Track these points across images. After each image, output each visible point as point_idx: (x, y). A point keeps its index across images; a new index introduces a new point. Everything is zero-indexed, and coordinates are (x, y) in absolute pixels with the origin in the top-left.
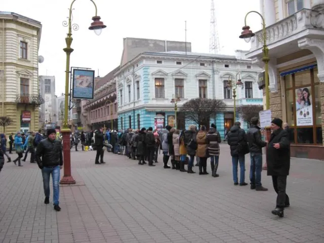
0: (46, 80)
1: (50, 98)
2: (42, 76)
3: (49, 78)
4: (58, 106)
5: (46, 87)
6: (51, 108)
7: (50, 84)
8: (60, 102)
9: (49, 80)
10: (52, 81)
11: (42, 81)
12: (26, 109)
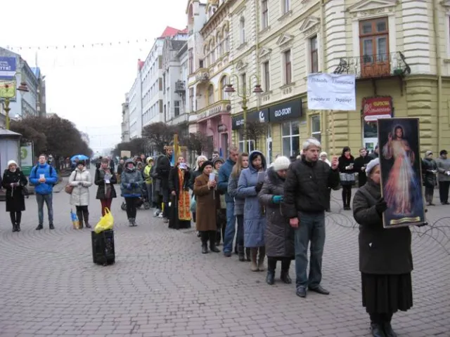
12: (375, 93)
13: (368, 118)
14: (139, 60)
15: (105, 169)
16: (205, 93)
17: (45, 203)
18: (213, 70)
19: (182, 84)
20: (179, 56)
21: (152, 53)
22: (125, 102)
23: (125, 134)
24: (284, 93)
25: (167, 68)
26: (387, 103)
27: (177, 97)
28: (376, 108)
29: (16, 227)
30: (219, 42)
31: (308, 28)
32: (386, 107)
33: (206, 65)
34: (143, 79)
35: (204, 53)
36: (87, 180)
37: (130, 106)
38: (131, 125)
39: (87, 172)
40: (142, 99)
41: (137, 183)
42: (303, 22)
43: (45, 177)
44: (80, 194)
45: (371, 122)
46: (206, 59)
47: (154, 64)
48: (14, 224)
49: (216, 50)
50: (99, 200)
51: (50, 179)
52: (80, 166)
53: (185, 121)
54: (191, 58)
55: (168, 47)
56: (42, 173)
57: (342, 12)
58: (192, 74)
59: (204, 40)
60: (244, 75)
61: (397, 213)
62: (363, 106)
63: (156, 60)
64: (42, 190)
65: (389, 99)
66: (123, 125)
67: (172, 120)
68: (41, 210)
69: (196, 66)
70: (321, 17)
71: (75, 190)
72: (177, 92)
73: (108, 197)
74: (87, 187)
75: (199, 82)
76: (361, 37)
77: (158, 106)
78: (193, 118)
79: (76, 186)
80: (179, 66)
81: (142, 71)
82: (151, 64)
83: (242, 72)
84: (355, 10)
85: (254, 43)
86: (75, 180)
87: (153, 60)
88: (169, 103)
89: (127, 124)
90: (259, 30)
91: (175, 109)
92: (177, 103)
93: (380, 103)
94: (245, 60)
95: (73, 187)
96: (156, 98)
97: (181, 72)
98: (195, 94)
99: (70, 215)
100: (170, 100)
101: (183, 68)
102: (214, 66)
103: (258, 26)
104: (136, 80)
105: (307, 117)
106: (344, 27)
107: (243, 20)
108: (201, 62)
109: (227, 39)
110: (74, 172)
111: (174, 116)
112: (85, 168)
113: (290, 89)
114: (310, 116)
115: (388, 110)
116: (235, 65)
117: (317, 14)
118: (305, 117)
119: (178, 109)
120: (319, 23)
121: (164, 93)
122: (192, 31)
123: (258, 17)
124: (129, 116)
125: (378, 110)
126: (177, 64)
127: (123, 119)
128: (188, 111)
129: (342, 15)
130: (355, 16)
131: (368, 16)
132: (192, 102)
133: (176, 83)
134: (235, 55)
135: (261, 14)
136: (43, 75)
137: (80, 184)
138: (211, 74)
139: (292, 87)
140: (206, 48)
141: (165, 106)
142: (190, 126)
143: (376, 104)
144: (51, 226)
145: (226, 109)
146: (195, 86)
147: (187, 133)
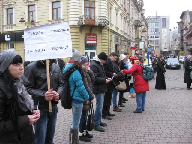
0: (163, 19)
1: (166, 31)
2: (160, 16)
3: (166, 18)
4: (171, 36)
5: (163, 24)
6: (166, 38)
7: (166, 21)
8: (173, 34)
9: (166, 19)
10: (167, 19)
11: (160, 20)
12: (91, 32)
13: (88, 42)
28: (91, 38)
32: (95, 38)
45: (89, 44)
62: (86, 37)
65: (96, 35)
76: (85, 7)
93: (93, 36)
115: (95, 39)
125: (92, 39)
143: (91, 36)
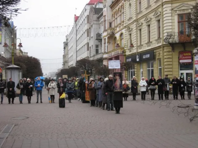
12: (185, 49)
13: (181, 61)
14: (75, 15)
15: (61, 82)
16: (112, 42)
17: (39, 94)
18: (116, 29)
19: (100, 35)
20: (98, 18)
21: (83, 12)
22: (65, 41)
23: (65, 63)
24: (148, 47)
25: (91, 25)
26: (190, 54)
27: (97, 43)
28: (185, 56)
29: (29, 102)
30: (119, 14)
31: (156, 16)
32: (189, 56)
33: (113, 26)
34: (77, 28)
35: (112, 18)
36: (54, 86)
37: (69, 44)
38: (69, 57)
39: (54, 83)
40: (77, 41)
41: (72, 87)
42: (154, 12)
43: (40, 85)
44: (52, 91)
45: (183, 63)
46: (113, 22)
47: (84, 20)
48: (28, 101)
49: (118, 18)
50: (58, 93)
51: (41, 85)
52: (52, 81)
53: (101, 57)
54: (105, 21)
55: (92, 12)
56: (39, 83)
57: (170, 10)
58: (105, 30)
59: (112, 11)
60: (130, 34)
61: (117, 89)
62: (179, 55)
63: (86, 17)
64: (39, 89)
65: (191, 52)
66: (64, 56)
67: (94, 56)
68: (38, 96)
69: (107, 26)
70: (161, 11)
71: (50, 90)
72: (97, 39)
73: (62, 92)
74: (54, 88)
75: (108, 36)
76: (179, 22)
77: (86, 47)
78: (105, 56)
79: (51, 88)
80: (99, 24)
81: (77, 22)
82: (82, 20)
83: (130, 33)
84: (176, 9)
85: (135, 19)
86: (50, 86)
87: (84, 17)
88: (92, 46)
89: (67, 56)
90: (137, 12)
91: (96, 49)
92: (97, 46)
93: (187, 54)
94: (131, 27)
95: (50, 88)
96: (85, 41)
97: (100, 28)
98: (106, 43)
99: (48, 98)
100: (93, 44)
101: (101, 25)
102: (117, 27)
103: (137, 9)
104: (73, 28)
105: (156, 59)
106: (171, 17)
107: (130, 5)
108: (111, 24)
109: (123, 13)
110: (50, 83)
111: (95, 54)
112: (54, 82)
113: (150, 45)
114: (158, 59)
116: (127, 28)
117: (160, 10)
118: (156, 60)
119: (98, 49)
120: (160, 14)
121: (90, 39)
122: (106, 5)
123: (137, 5)
124: (68, 50)
126: (97, 22)
127: (64, 53)
128: (103, 51)
129: (170, 12)
130: (176, 12)
131: (182, 12)
132: (105, 46)
133: (97, 34)
134: (126, 23)
135: (138, 4)
136: (15, 26)
137: (52, 87)
138: (116, 31)
139: (151, 44)
140: (113, 16)
141: (90, 47)
142: (104, 60)
143: (185, 54)
144: (41, 102)
145: (122, 52)
146: (106, 38)
147: (102, 64)
